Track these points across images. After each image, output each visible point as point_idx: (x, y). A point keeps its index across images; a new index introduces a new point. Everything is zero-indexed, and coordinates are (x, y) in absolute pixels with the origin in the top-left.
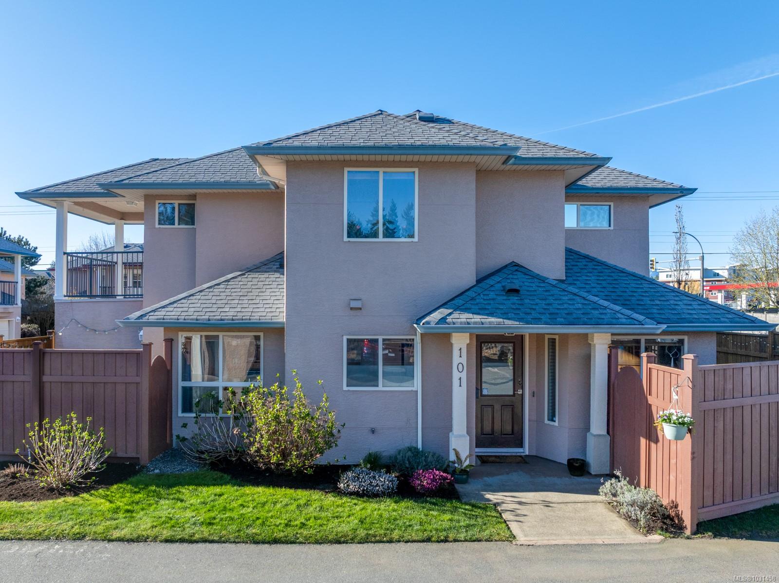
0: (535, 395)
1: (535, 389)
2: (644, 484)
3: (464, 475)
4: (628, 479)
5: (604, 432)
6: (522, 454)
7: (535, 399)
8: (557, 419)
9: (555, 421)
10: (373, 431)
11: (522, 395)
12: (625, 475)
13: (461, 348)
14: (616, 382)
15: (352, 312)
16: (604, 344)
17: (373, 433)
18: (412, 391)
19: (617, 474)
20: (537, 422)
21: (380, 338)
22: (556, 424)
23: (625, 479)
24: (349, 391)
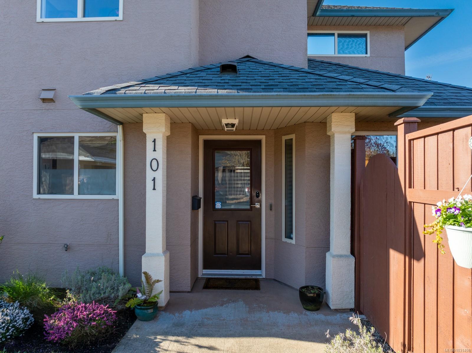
0: (273, 208)
1: (273, 202)
2: (402, 341)
3: (150, 308)
4: (373, 329)
5: (349, 253)
6: (258, 277)
7: (273, 213)
8: (294, 236)
9: (292, 238)
10: (67, 248)
11: (260, 210)
12: (367, 324)
13: (155, 139)
14: (362, 183)
15: (45, 105)
16: (345, 133)
17: (66, 250)
18: (113, 199)
19: (355, 322)
20: (275, 240)
21: (76, 136)
22: (293, 242)
23: (368, 330)
24: (39, 199)
